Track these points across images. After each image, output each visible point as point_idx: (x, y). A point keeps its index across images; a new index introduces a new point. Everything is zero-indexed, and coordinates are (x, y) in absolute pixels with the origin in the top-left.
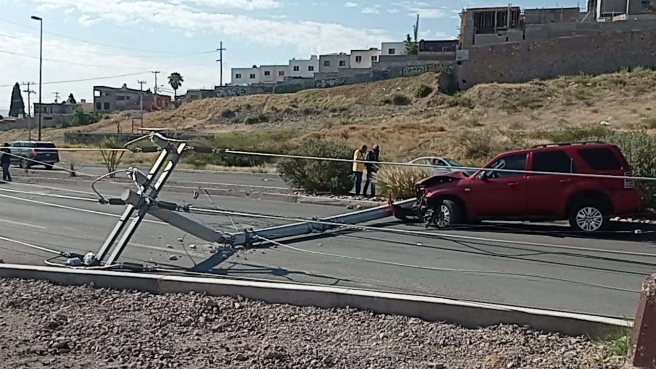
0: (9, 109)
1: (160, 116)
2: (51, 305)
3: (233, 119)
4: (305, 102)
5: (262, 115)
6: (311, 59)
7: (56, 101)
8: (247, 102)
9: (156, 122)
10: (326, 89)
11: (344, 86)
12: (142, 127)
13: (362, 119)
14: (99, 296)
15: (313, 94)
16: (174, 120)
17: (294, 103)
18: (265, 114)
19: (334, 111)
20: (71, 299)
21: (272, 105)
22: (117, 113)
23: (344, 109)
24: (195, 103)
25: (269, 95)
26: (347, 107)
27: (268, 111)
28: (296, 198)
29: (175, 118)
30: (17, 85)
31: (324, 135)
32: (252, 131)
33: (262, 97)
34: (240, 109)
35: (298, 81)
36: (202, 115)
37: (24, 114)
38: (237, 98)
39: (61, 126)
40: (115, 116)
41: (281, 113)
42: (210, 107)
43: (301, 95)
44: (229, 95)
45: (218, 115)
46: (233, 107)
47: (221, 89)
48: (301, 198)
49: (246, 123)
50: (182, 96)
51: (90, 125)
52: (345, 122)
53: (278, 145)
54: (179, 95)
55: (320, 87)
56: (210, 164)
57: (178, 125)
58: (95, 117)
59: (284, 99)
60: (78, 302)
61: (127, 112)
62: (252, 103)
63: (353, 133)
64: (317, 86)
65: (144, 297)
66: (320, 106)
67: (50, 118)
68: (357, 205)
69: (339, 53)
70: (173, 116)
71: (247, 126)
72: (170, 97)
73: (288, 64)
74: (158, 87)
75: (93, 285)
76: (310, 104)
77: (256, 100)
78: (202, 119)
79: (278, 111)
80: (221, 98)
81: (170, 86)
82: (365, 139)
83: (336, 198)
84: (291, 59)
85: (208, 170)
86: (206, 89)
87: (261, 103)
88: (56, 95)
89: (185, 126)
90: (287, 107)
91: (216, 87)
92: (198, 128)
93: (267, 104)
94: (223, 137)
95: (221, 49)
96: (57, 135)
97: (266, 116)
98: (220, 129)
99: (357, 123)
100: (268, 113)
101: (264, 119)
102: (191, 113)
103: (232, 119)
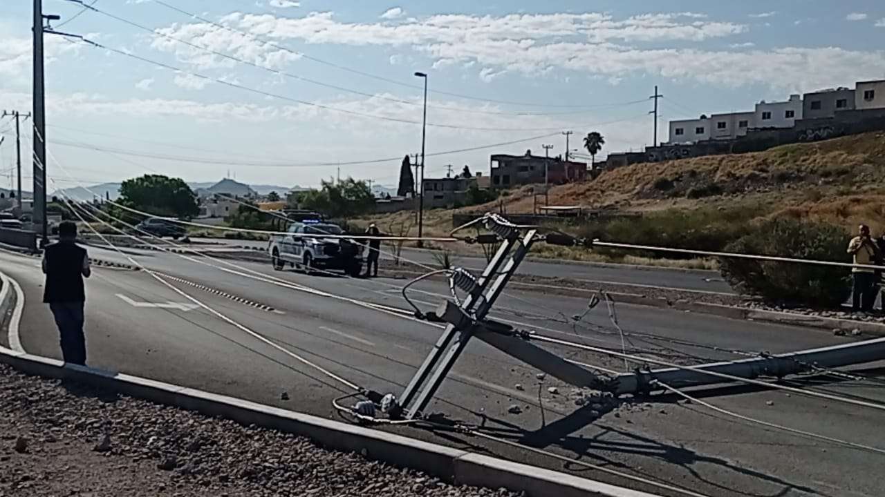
0: (397, 187)
1: (572, 191)
2: (298, 482)
3: (670, 191)
4: (780, 164)
5: (713, 184)
6: (790, 100)
7: (448, 175)
8: (692, 167)
9: (566, 198)
10: (814, 143)
11: (845, 138)
12: (547, 205)
13: (874, 186)
14: (367, 476)
15: (793, 152)
16: (590, 195)
17: (763, 166)
18: (717, 183)
19: (827, 174)
20: (325, 477)
21: (729, 169)
22: (518, 188)
23: (844, 172)
24: (618, 171)
25: (724, 155)
26: (849, 169)
27: (724, 178)
28: (746, 312)
29: (591, 193)
30: (407, 159)
31: (807, 212)
32: (697, 207)
33: (713, 159)
34: (681, 177)
35: (769, 134)
36: (628, 187)
37: (413, 192)
38: (677, 162)
39: (453, 205)
40: (515, 192)
41: (741, 181)
42: (638, 176)
43: (774, 153)
44: (666, 159)
45: (649, 186)
46: (671, 174)
47: (655, 151)
48: (754, 312)
49: (689, 197)
50: (602, 162)
51: (486, 204)
52: (845, 191)
53: (732, 227)
54: (598, 161)
55: (804, 140)
56: (631, 255)
57: (595, 201)
58: (492, 194)
59: (746, 160)
60: (333, 483)
61: (529, 186)
62: (698, 168)
63: (857, 208)
64: (800, 138)
65: (429, 487)
66: (803, 168)
67: (441, 197)
68: (854, 329)
69: (835, 89)
70: (588, 190)
71: (691, 201)
72: (585, 164)
73: (753, 110)
74: (569, 152)
75: (365, 454)
76: (788, 166)
77: (704, 164)
78: (627, 193)
79: (738, 178)
80: (654, 164)
81: (586, 150)
82: (879, 217)
83: (816, 315)
84: (759, 103)
85: (628, 263)
86: (634, 151)
87: (712, 167)
88: (448, 168)
89: (602, 202)
90: (751, 171)
91: (647, 148)
92: (621, 205)
93: (720, 168)
94: (654, 216)
95: (656, 97)
96: (447, 217)
97: (720, 185)
98: (651, 206)
99: (865, 192)
100: (722, 181)
101: (715, 190)
102: (613, 185)
103: (668, 192)
